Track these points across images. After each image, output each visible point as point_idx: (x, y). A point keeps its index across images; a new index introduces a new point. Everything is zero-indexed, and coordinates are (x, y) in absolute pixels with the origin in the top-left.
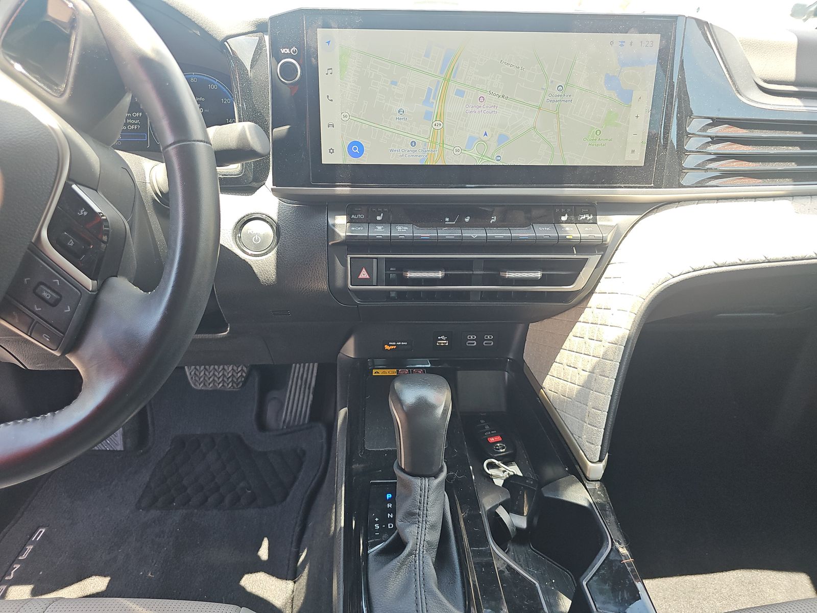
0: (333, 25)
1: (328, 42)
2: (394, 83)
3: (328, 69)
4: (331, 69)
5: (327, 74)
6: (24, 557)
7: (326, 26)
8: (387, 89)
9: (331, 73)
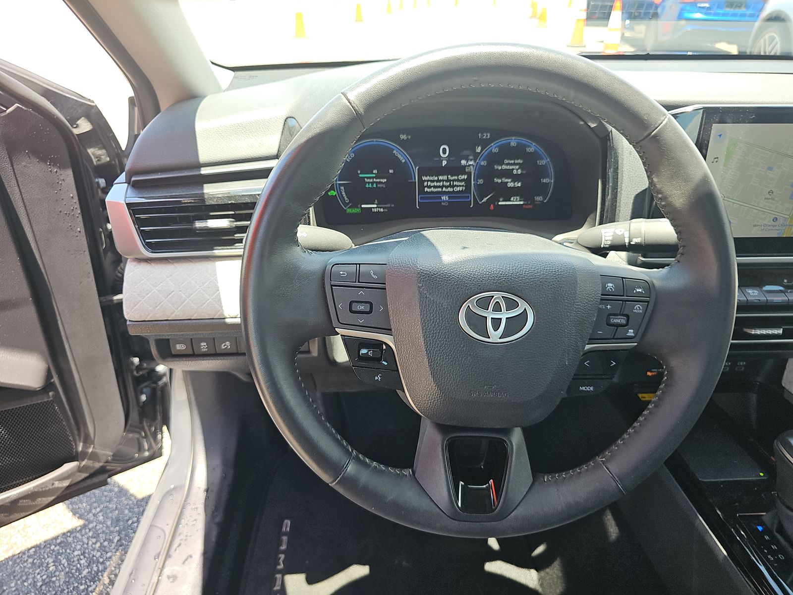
0: (728, 121)
1: (720, 136)
2: (770, 169)
3: (715, 158)
4: (717, 158)
5: (713, 162)
6: (283, 547)
7: (722, 121)
8: (763, 173)
9: (717, 162)
